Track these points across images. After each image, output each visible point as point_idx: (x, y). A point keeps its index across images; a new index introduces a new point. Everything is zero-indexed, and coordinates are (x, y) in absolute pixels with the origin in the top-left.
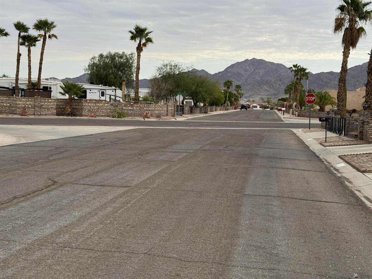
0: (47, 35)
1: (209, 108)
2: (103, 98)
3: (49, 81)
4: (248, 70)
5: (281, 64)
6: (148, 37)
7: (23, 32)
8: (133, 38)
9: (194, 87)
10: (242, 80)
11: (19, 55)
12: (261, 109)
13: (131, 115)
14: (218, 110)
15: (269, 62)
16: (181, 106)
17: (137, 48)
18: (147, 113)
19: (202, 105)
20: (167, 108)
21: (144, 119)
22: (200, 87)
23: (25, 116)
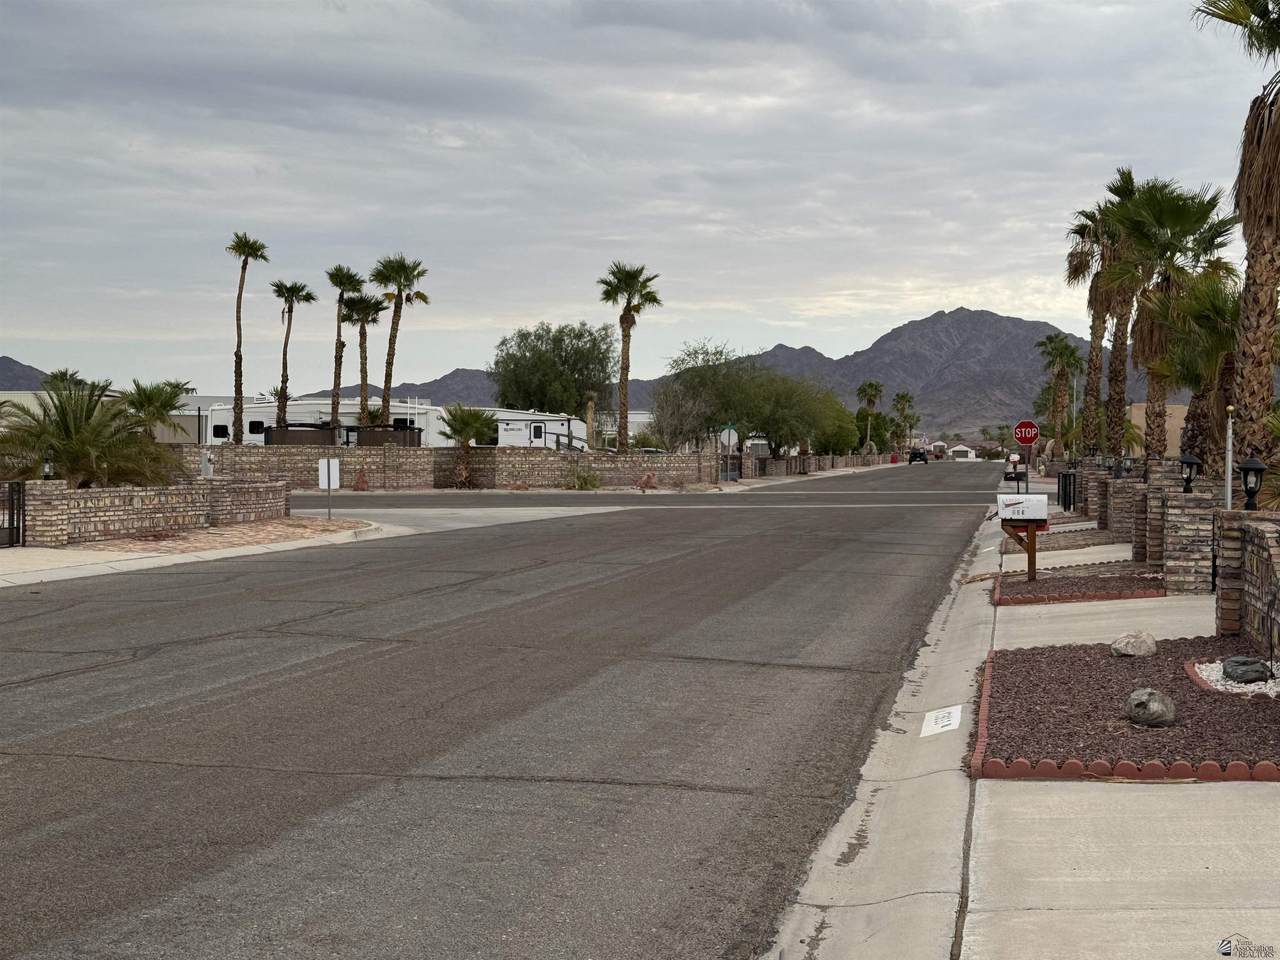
0: (404, 296)
1: (813, 460)
2: (538, 443)
3: (408, 405)
4: (945, 343)
5: (1046, 324)
6: (648, 290)
7: (349, 291)
8: (610, 294)
9: (768, 407)
10: (928, 375)
11: (340, 345)
12: (979, 460)
13: (610, 482)
14: (840, 464)
15: (1008, 318)
16: (733, 457)
17: (622, 317)
18: (649, 477)
19: (794, 452)
20: (700, 464)
21: (644, 492)
22: (783, 408)
23: (363, 490)
